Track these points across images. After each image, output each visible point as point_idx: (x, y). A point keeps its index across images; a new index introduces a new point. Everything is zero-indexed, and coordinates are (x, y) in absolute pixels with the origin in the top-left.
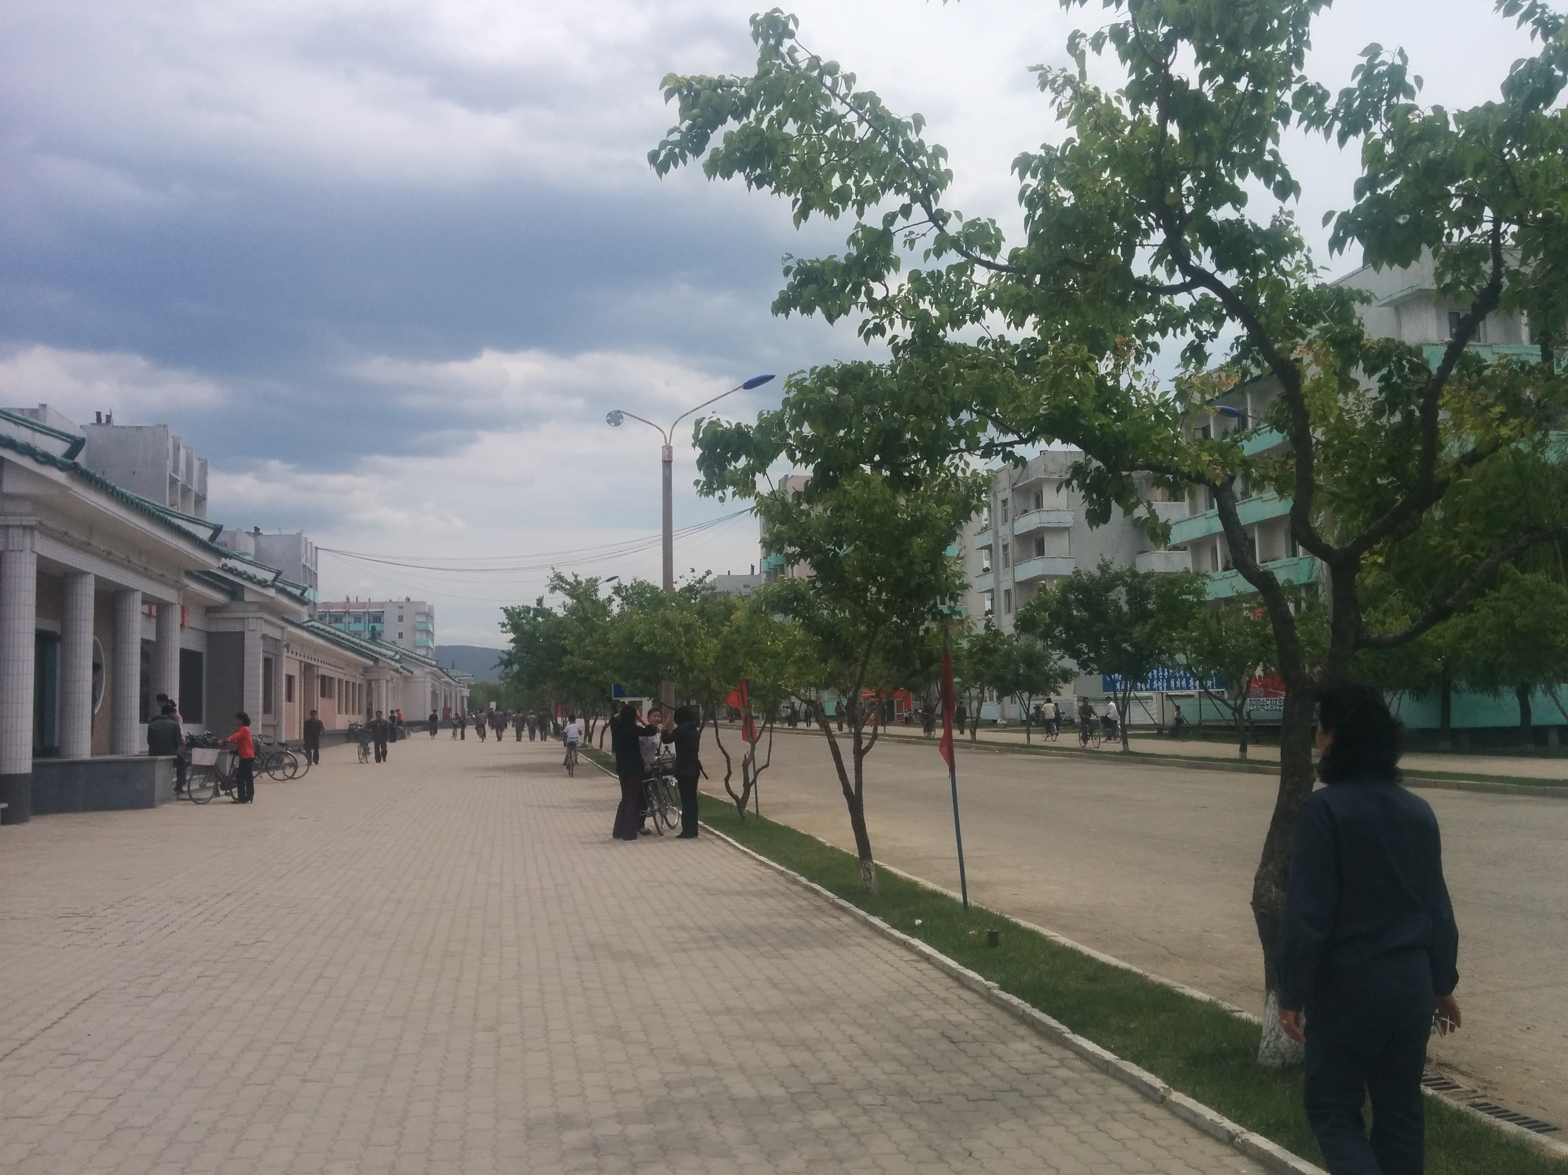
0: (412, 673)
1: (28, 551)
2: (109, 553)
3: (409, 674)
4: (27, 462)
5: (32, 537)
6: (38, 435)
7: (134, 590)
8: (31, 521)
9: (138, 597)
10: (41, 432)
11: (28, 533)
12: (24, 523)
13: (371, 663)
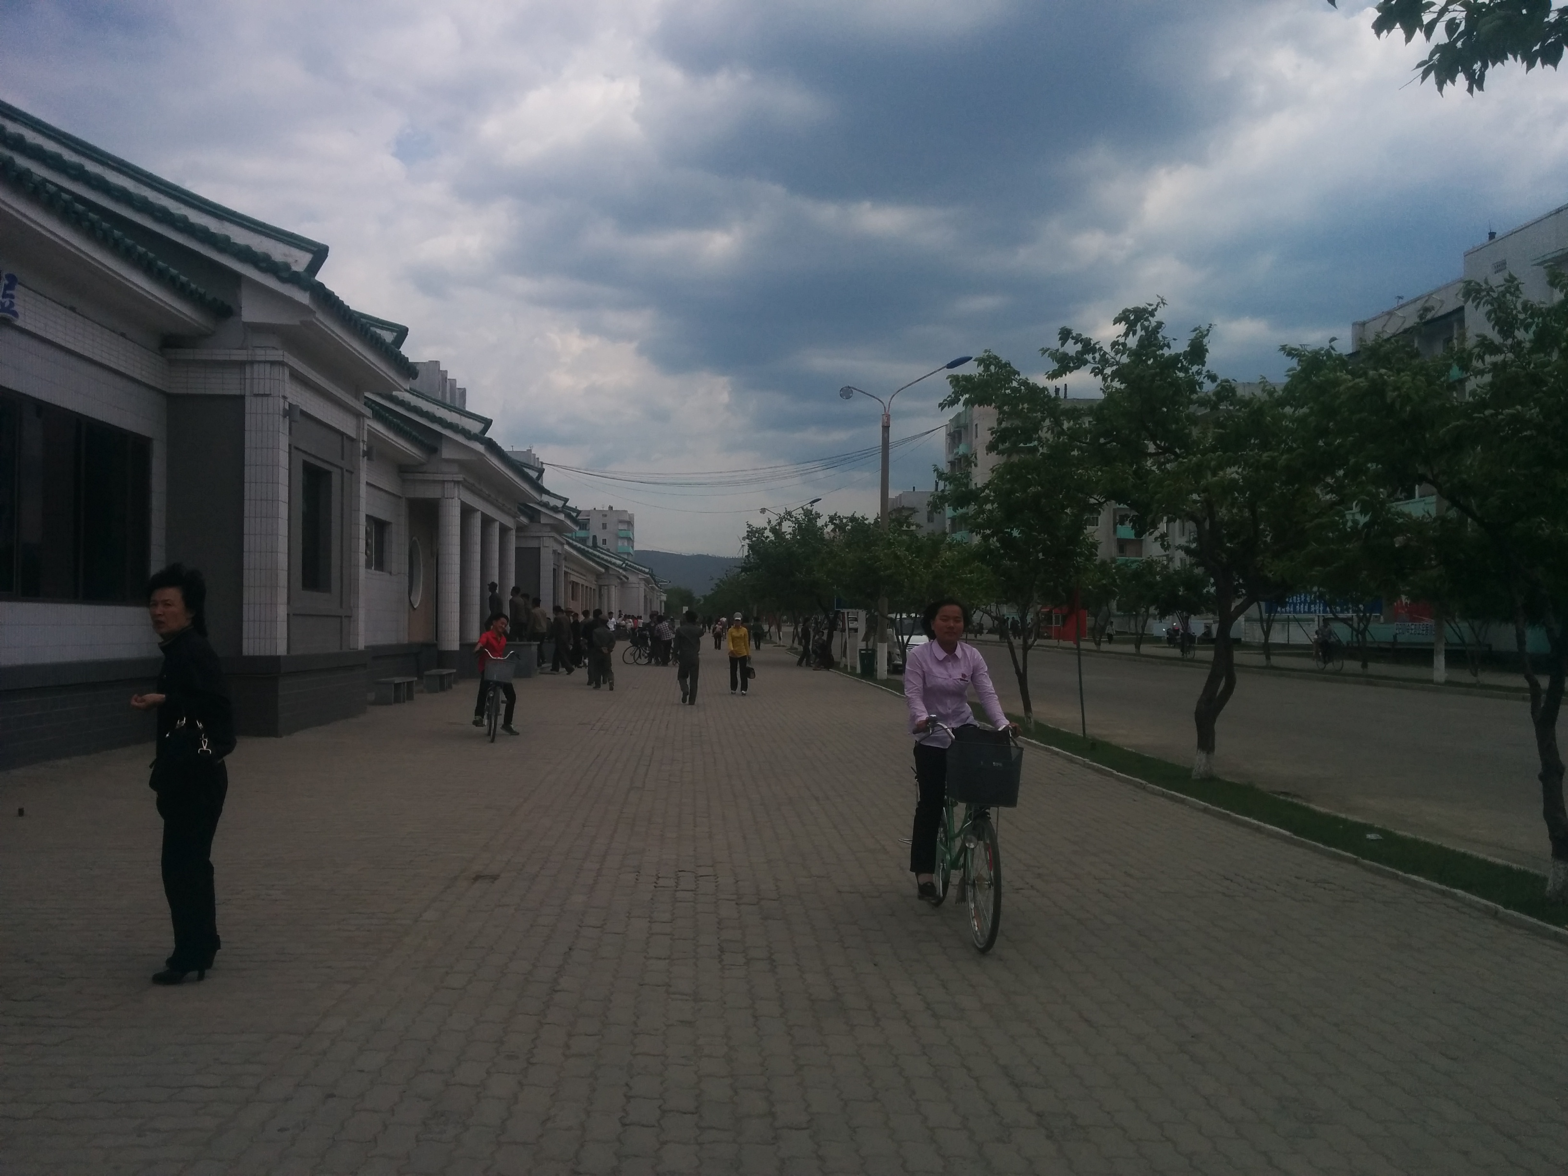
0: (627, 578)
1: (456, 498)
2: (489, 496)
3: (626, 580)
4: (460, 438)
5: (459, 488)
6: (463, 418)
7: (497, 520)
8: (460, 477)
9: (497, 525)
10: (465, 416)
11: (456, 487)
12: (455, 479)
13: (603, 570)
